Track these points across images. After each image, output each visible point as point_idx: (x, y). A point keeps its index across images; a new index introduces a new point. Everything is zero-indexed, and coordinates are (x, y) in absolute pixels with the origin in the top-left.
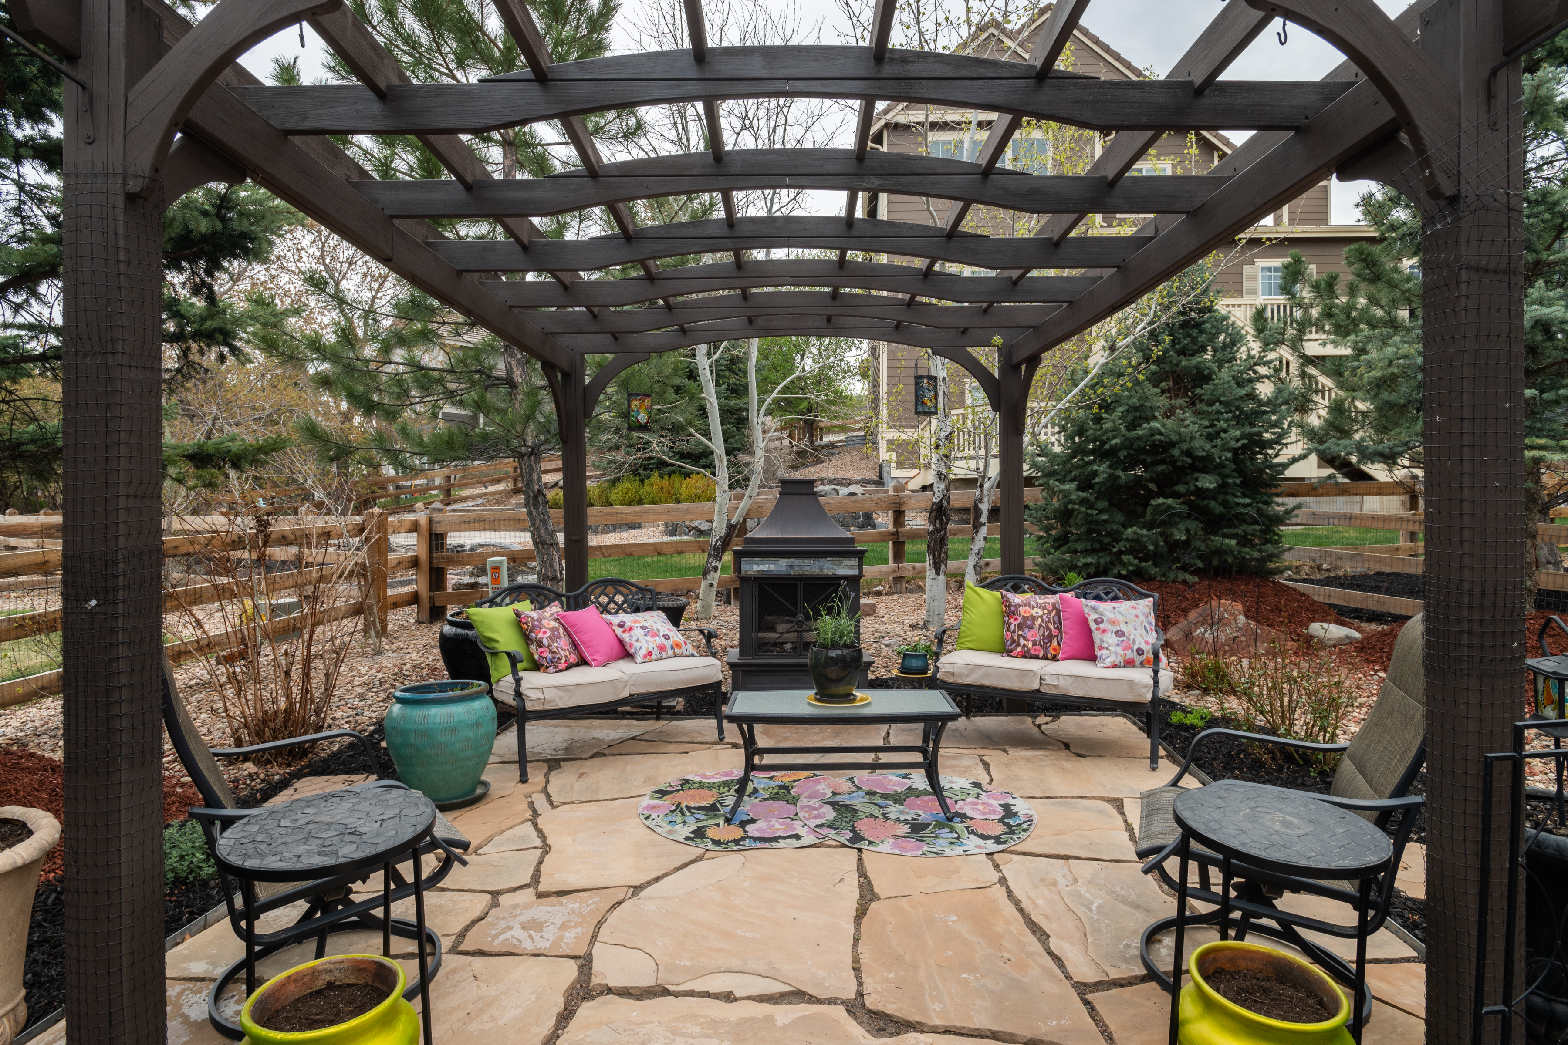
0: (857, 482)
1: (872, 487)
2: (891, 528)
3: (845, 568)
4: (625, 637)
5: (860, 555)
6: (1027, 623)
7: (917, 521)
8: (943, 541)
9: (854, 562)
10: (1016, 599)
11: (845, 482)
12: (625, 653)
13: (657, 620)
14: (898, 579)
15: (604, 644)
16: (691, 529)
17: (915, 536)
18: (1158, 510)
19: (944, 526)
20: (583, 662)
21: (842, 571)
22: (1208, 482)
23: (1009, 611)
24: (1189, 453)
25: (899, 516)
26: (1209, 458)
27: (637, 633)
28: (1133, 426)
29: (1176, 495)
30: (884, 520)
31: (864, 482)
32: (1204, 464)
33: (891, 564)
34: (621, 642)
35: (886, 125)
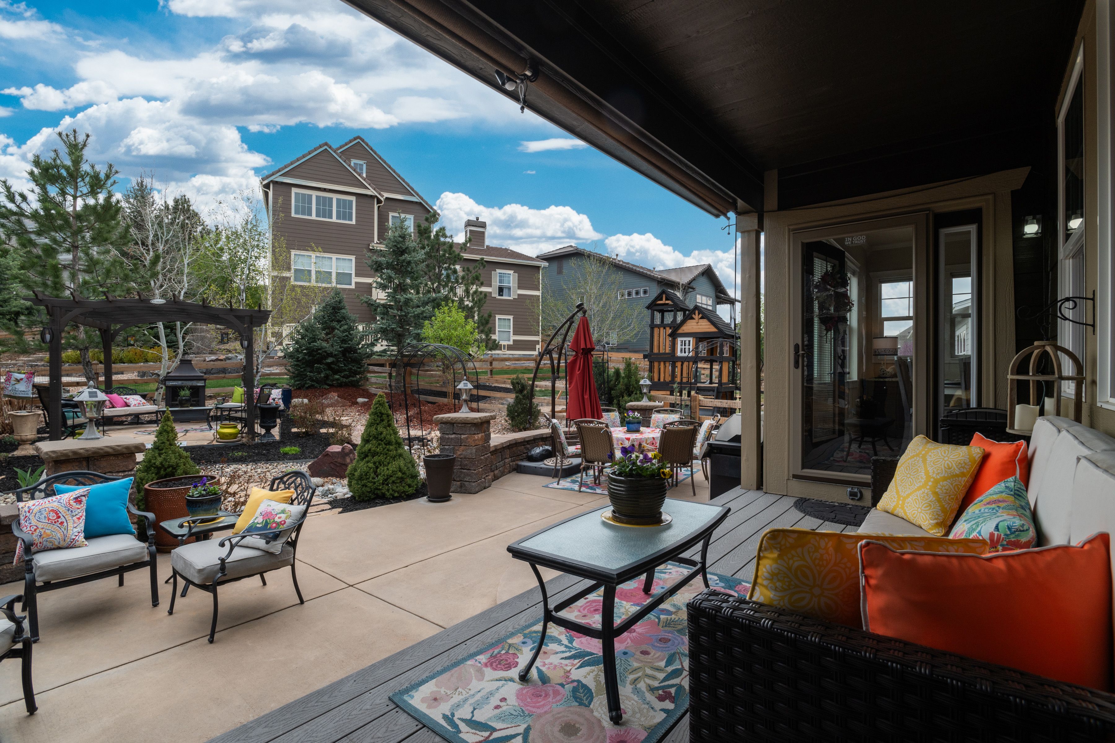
3: (200, 384)
4: (127, 401)
9: (203, 382)
12: (127, 405)
13: (138, 397)
15: (121, 402)
16: (153, 374)
18: (317, 368)
20: (113, 407)
21: (199, 384)
22: (330, 360)
24: (326, 352)
26: (332, 353)
27: (131, 400)
28: (310, 344)
32: (330, 355)
34: (126, 403)
35: (272, 181)
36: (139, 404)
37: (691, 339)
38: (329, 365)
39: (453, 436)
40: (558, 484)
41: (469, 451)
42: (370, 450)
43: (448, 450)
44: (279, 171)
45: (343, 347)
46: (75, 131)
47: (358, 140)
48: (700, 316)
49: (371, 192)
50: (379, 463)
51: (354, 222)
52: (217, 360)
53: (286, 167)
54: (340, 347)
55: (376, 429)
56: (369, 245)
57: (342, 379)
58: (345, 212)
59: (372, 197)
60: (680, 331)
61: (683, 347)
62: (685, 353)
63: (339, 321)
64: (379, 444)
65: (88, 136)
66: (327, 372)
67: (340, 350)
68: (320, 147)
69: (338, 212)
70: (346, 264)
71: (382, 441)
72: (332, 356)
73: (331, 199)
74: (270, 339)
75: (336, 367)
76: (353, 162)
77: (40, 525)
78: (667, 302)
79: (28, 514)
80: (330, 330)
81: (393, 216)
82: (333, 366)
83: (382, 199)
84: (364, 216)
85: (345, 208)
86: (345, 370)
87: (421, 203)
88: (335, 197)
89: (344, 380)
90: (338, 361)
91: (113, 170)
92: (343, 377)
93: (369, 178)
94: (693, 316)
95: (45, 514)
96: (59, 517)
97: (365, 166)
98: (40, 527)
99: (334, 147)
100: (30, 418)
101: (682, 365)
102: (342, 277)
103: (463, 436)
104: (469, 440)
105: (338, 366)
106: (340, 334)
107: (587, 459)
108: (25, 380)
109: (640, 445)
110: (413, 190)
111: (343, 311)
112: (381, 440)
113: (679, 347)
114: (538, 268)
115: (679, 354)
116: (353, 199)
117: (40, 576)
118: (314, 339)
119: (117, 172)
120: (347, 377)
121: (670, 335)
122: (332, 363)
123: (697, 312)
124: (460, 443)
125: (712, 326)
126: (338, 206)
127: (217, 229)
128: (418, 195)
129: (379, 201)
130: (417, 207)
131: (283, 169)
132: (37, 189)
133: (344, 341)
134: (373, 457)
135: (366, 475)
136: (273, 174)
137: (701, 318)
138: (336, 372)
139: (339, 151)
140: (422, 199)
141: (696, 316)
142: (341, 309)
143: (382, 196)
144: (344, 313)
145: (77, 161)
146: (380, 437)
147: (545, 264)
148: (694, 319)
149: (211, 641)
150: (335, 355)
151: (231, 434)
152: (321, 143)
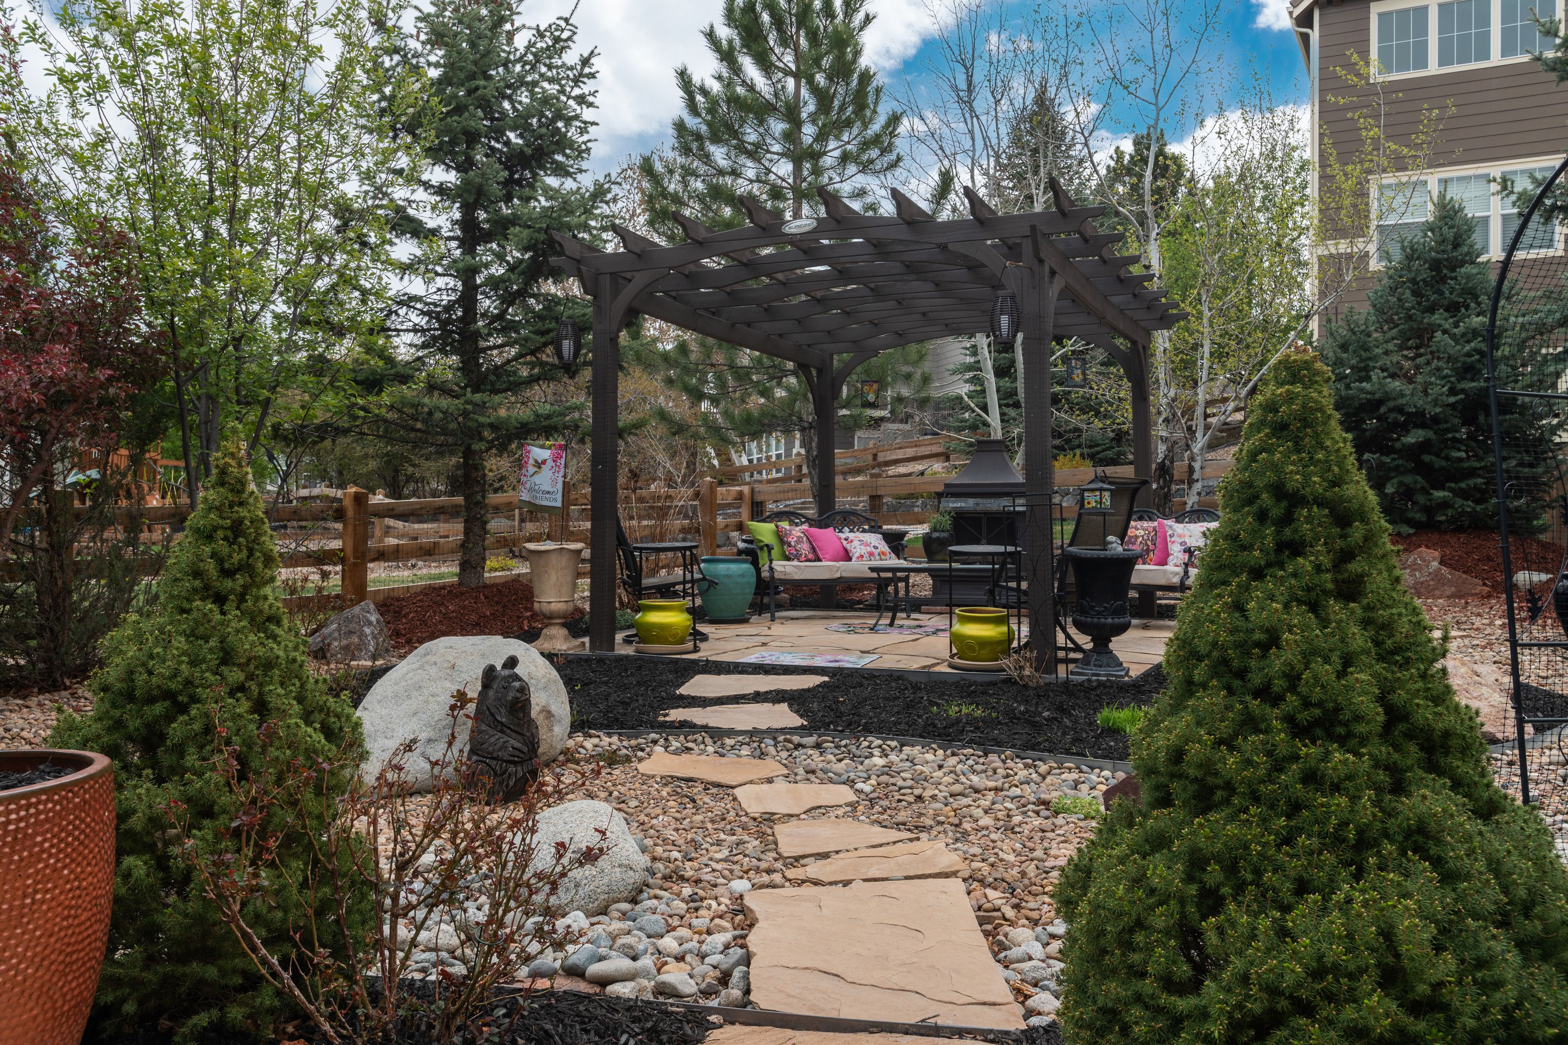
4: (848, 546)
12: (847, 556)
13: (875, 540)
15: (833, 549)
20: (817, 558)
27: (856, 543)
34: (845, 549)
36: (871, 554)
38: (1414, 452)
45: (1463, 391)
50: (1231, 868)
54: (1452, 392)
55: (1239, 607)
57: (1459, 502)
58: (1528, 30)
66: (1408, 479)
67: (1452, 399)
69: (1507, 34)
71: (1276, 700)
72: (1423, 426)
75: (1439, 463)
82: (1426, 458)
85: (1528, 15)
86: (1472, 473)
89: (1469, 506)
92: (1465, 494)
100: (554, 558)
105: (1447, 458)
106: (1455, 349)
108: (550, 463)
111: (1467, 269)
112: (1263, 692)
120: (1479, 495)
122: (1424, 446)
133: (1468, 371)
138: (1437, 479)
142: (1462, 263)
144: (1468, 277)
150: (1435, 420)
151: (983, 643)
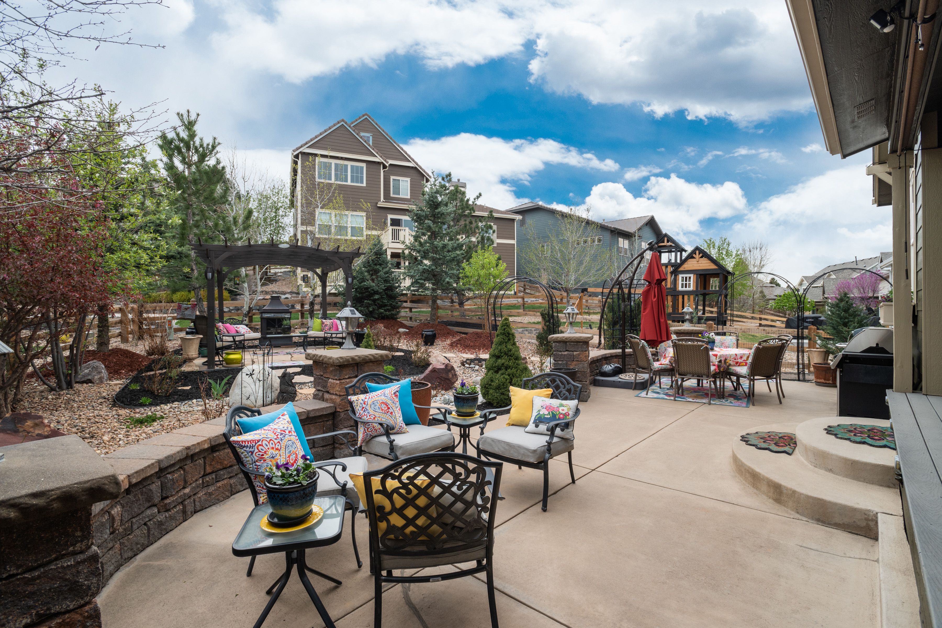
0: (288, 293)
1: (295, 295)
2: (300, 309)
3: (287, 316)
4: (238, 330)
5: (291, 313)
6: (326, 325)
7: (307, 307)
8: (313, 311)
9: (289, 314)
10: (324, 321)
11: (284, 293)
12: (238, 333)
14: (302, 324)
15: (234, 331)
17: (306, 311)
18: (366, 304)
19: (313, 307)
22: (377, 297)
23: (323, 323)
24: (373, 290)
25: (302, 305)
26: (377, 291)
27: (241, 328)
28: (360, 283)
29: (370, 300)
30: (298, 307)
31: (291, 293)
32: (376, 293)
33: (300, 319)
35: (300, 152)
36: (246, 332)
37: (692, 276)
38: (375, 301)
39: (566, 353)
40: (647, 394)
41: (581, 366)
42: (503, 364)
43: (561, 364)
44: (306, 143)
45: (385, 286)
46: (188, 111)
47: (366, 117)
48: (701, 255)
49: (378, 159)
51: (364, 185)
52: (264, 299)
53: (311, 140)
54: (383, 286)
56: (377, 203)
57: (385, 312)
58: (357, 177)
59: (379, 163)
60: (681, 269)
61: (684, 282)
62: (686, 287)
63: (380, 265)
64: (510, 360)
65: (198, 115)
66: (374, 307)
67: (383, 288)
68: (339, 123)
69: (352, 177)
70: (359, 220)
72: (378, 294)
73: (346, 166)
74: (300, 282)
76: (362, 134)
77: (377, 414)
78: (670, 244)
79: (364, 406)
80: (374, 272)
81: (393, 179)
82: (378, 302)
83: (387, 165)
84: (373, 179)
85: (357, 173)
86: (387, 305)
87: (416, 168)
88: (349, 164)
89: (387, 313)
90: (382, 298)
91: (217, 141)
93: (375, 146)
94: (694, 255)
95: (378, 405)
96: (389, 408)
97: (371, 137)
98: (377, 416)
99: (349, 122)
100: (195, 341)
101: (683, 298)
102: (356, 231)
103: (575, 353)
104: (581, 356)
105: (382, 302)
106: (383, 276)
107: (680, 372)
109: (726, 359)
110: (410, 157)
113: (680, 282)
114: (513, 220)
115: (680, 289)
116: (364, 165)
117: (402, 454)
118: (363, 280)
119: (219, 144)
120: (389, 310)
121: (672, 273)
122: (378, 299)
123: (697, 252)
124: (572, 358)
125: (712, 264)
126: (352, 172)
127: (248, 194)
128: (414, 161)
129: (385, 167)
130: (412, 171)
131: (309, 142)
132: (165, 159)
133: (386, 281)
134: (506, 370)
135: (503, 385)
136: (301, 147)
137: (702, 257)
138: (381, 307)
139: (352, 125)
140: (417, 164)
141: (697, 256)
143: (387, 162)
145: (192, 136)
146: (510, 353)
147: (519, 217)
148: (694, 258)
149: (545, 509)
150: (380, 293)
152: (339, 120)
